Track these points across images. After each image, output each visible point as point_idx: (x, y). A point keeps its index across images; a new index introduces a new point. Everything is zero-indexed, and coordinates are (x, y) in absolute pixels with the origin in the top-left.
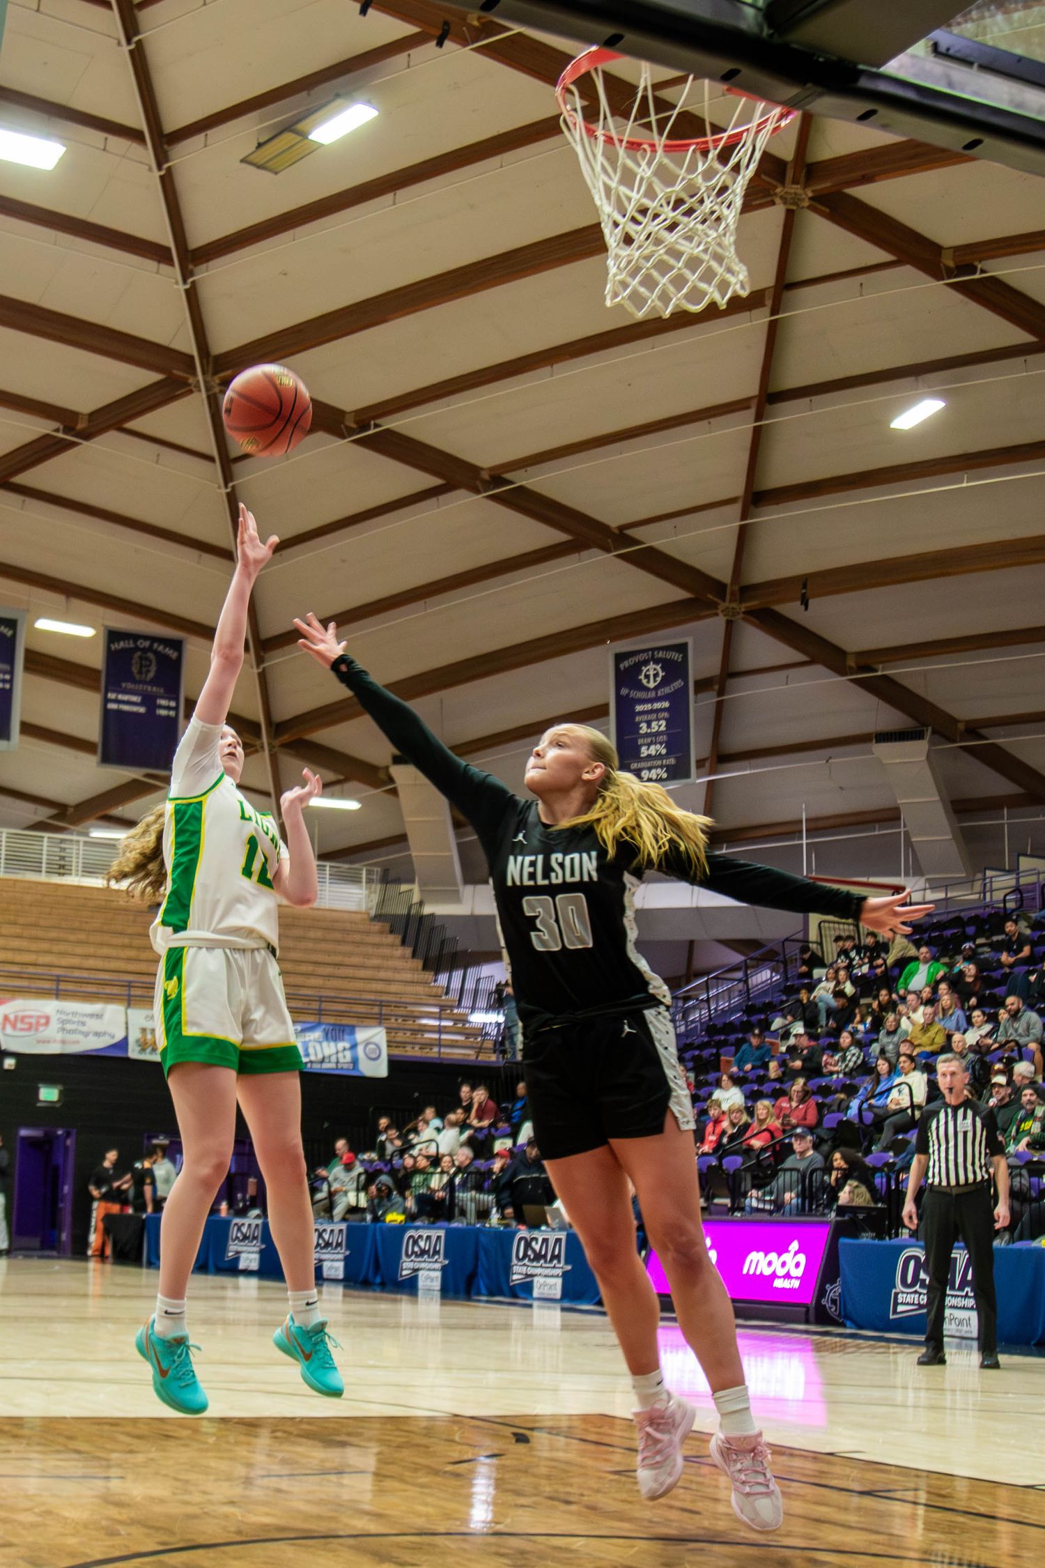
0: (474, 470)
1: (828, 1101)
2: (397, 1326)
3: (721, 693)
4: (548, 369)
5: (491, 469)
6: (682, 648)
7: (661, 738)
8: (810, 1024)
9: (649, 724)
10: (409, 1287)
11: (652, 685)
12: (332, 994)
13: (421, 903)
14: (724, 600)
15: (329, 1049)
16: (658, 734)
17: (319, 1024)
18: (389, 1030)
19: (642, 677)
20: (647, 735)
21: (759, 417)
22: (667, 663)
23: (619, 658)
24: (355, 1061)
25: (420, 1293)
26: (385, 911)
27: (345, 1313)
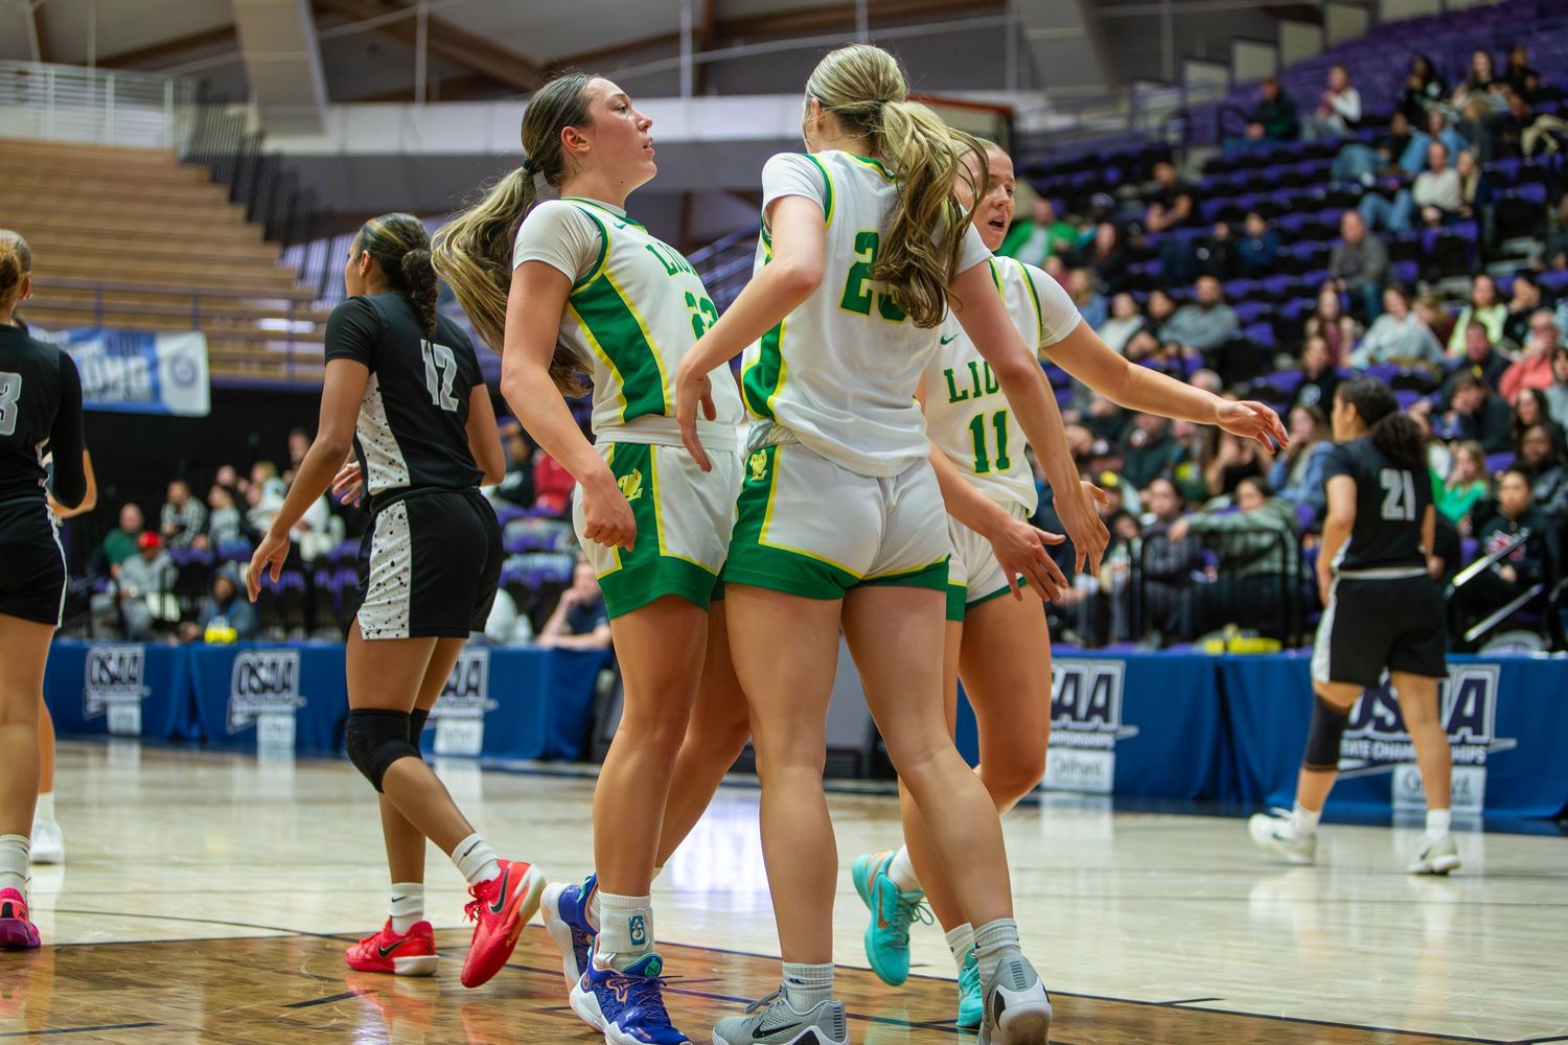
2: (226, 802)
10: (245, 742)
12: (118, 282)
13: (261, 136)
15: (115, 369)
17: (98, 330)
18: (210, 340)
24: (156, 389)
25: (262, 751)
26: (202, 149)
27: (144, 785)
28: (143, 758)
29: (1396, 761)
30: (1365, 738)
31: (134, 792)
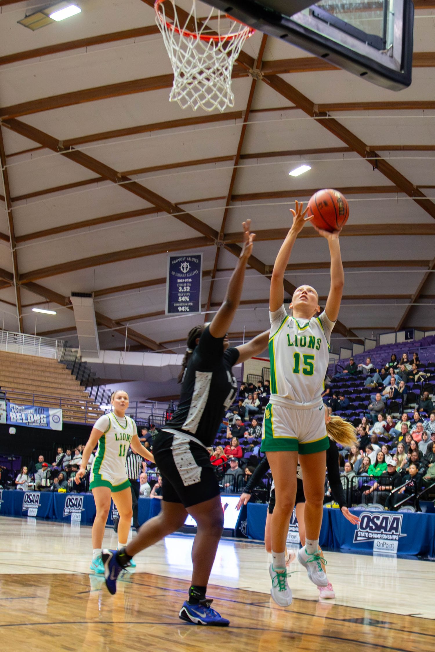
0: (114, 173)
1: (247, 447)
2: (62, 536)
3: (213, 277)
4: (149, 133)
5: (122, 173)
6: (198, 257)
7: (187, 294)
8: (242, 415)
9: (183, 288)
10: (67, 520)
11: (185, 271)
12: (39, 393)
13: (81, 357)
14: (217, 239)
15: (37, 417)
16: (186, 292)
17: (33, 406)
18: (64, 410)
19: (181, 268)
20: (181, 292)
21: (236, 164)
22: (191, 263)
23: (172, 259)
24: (48, 423)
25: (72, 522)
26: (65, 359)
27: (37, 530)
28: (37, 523)
29: (375, 538)
30: (367, 532)
31: (35, 532)
